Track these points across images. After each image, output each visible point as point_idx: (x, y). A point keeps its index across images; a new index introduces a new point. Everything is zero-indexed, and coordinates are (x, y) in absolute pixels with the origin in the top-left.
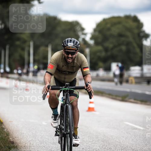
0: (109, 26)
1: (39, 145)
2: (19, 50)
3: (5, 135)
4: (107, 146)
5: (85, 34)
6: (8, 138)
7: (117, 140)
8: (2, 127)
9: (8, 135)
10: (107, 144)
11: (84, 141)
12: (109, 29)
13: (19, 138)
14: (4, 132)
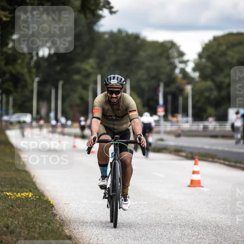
0: (223, 48)
1: (112, 241)
2: (80, 89)
3: (58, 226)
4: (221, 242)
5: (185, 62)
6: (63, 230)
7: (239, 233)
8: (52, 213)
9: (61, 226)
10: (222, 240)
11: (184, 235)
12: (224, 54)
13: (80, 230)
14: (56, 220)
